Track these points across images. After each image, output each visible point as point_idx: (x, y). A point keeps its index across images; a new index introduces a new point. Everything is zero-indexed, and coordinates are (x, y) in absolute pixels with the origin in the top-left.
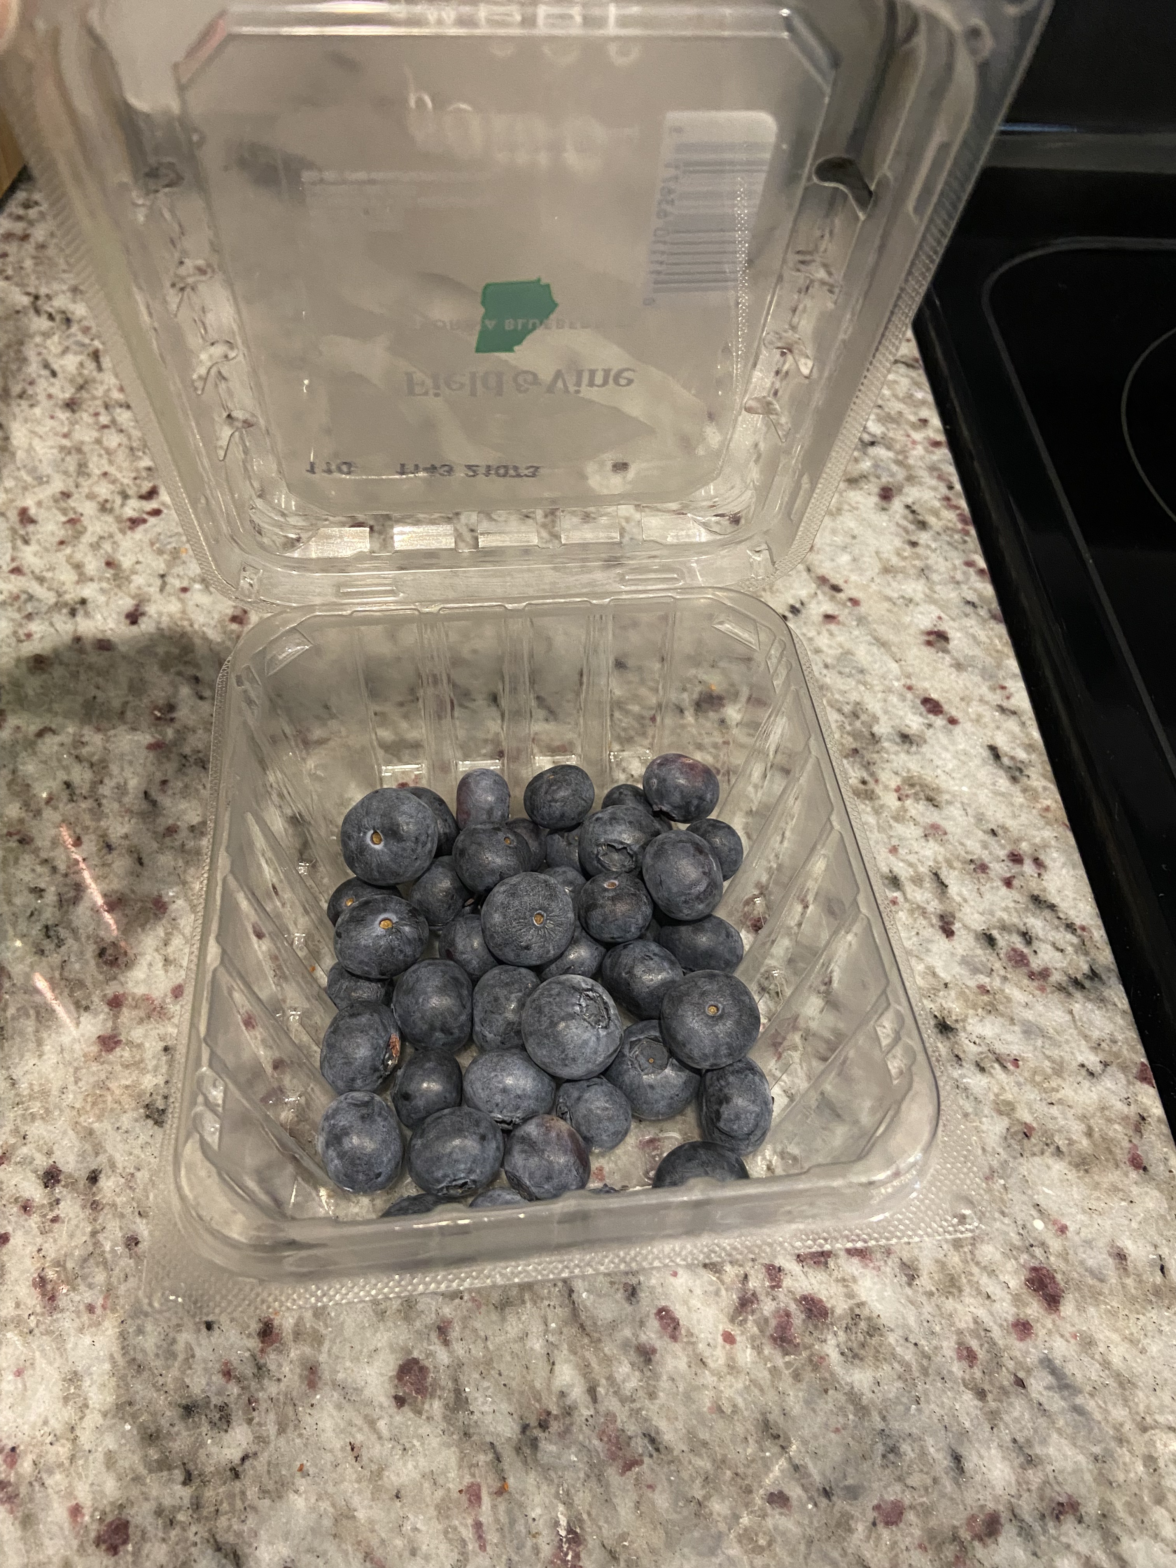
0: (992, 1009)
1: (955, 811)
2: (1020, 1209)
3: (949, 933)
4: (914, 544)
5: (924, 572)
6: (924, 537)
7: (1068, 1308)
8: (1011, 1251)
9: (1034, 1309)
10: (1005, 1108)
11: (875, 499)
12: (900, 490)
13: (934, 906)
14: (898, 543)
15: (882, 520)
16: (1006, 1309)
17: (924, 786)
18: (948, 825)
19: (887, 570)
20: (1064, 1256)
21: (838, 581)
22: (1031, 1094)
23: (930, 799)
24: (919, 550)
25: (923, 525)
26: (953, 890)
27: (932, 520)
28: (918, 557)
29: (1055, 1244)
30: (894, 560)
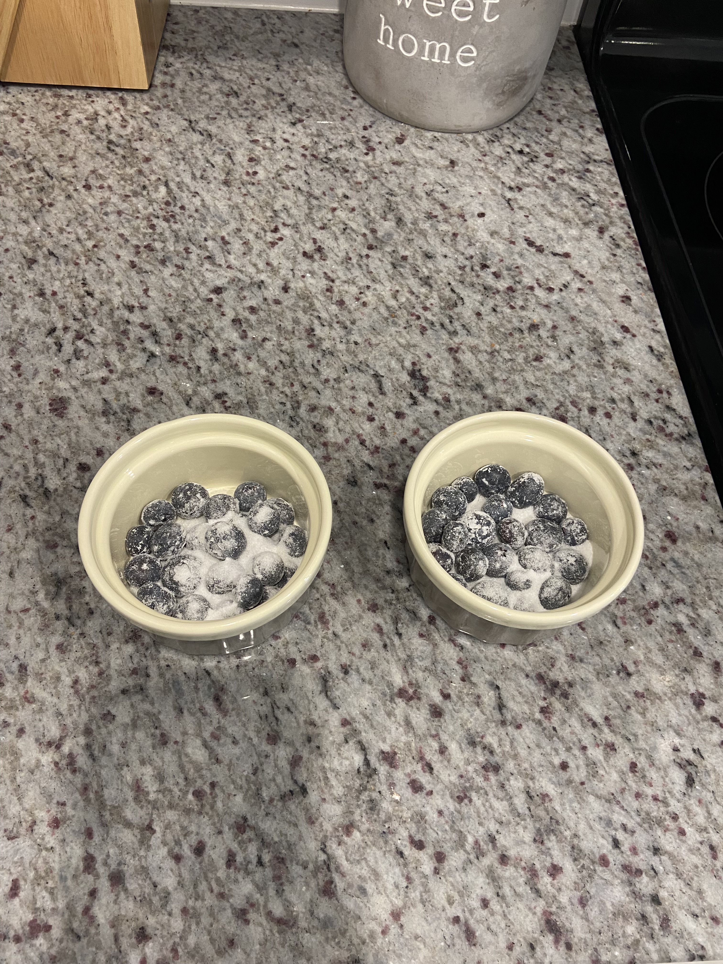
0: (651, 447)
1: (636, 373)
2: (662, 513)
3: (635, 420)
4: (615, 255)
5: (619, 268)
6: (619, 252)
7: (679, 543)
8: (660, 526)
9: (668, 543)
10: (656, 481)
11: (596, 233)
12: (607, 228)
13: (629, 410)
14: (607, 254)
15: (600, 243)
16: (658, 543)
17: (623, 363)
18: (634, 379)
19: (604, 267)
20: (678, 527)
21: (583, 272)
22: (666, 476)
23: (626, 368)
24: (617, 258)
25: (618, 246)
26: (636, 404)
27: (622, 243)
28: (616, 261)
29: (675, 524)
30: (607, 263)
